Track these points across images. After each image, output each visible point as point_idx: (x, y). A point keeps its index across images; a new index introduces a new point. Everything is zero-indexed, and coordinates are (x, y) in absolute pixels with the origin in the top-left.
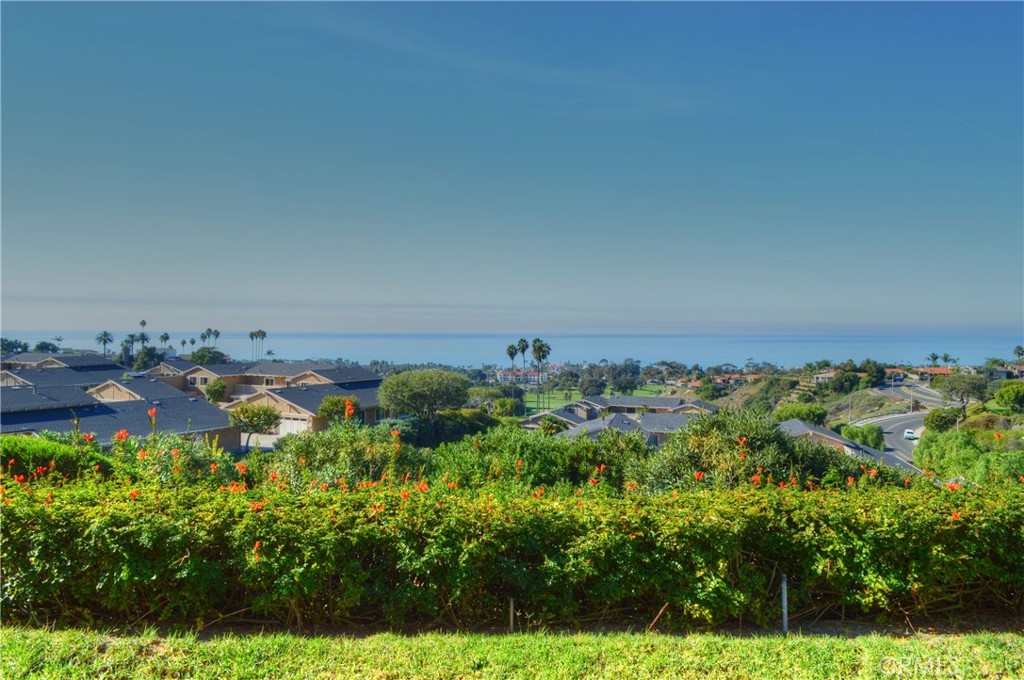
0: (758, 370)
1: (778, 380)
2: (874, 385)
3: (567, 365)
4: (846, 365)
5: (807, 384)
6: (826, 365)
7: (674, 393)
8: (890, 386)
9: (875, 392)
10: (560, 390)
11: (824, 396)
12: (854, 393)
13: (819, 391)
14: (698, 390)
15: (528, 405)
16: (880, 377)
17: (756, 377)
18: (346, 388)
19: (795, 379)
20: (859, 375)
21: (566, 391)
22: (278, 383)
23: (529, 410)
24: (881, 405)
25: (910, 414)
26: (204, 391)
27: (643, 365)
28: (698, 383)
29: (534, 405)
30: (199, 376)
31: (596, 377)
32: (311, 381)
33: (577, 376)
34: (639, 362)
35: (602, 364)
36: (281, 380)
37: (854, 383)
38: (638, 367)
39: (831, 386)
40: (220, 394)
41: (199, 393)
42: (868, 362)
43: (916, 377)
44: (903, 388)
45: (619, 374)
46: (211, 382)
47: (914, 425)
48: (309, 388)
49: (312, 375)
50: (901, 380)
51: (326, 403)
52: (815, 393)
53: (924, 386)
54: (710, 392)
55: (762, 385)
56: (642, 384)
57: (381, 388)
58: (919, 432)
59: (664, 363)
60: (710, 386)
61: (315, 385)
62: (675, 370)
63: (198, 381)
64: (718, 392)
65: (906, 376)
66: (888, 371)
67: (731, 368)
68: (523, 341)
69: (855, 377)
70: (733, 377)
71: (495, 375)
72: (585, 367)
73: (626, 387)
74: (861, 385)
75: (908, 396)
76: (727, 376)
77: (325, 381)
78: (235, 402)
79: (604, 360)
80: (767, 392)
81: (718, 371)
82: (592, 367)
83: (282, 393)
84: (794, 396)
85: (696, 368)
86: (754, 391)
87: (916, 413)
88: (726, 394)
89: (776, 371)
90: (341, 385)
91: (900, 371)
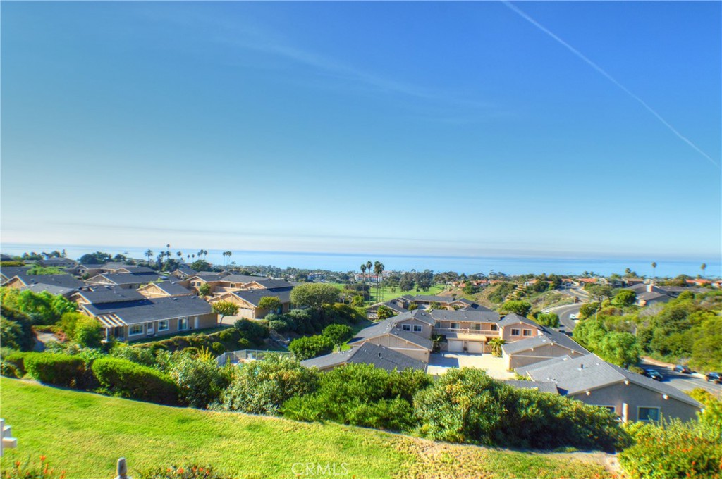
0: (496, 277)
1: (506, 284)
2: (556, 288)
3: (393, 272)
4: (542, 277)
5: (522, 286)
6: (531, 276)
7: (451, 290)
8: (564, 288)
9: (556, 292)
10: (390, 286)
11: (531, 293)
12: (546, 292)
13: (528, 291)
14: (464, 289)
15: (372, 295)
16: (559, 283)
17: (495, 282)
18: (273, 291)
19: (515, 284)
20: (549, 282)
21: (392, 287)
22: (237, 287)
23: (372, 297)
24: (559, 299)
25: (574, 305)
26: (198, 290)
27: (434, 273)
28: (464, 285)
29: (375, 295)
30: (196, 281)
31: (409, 280)
32: (255, 287)
33: (399, 279)
34: (432, 271)
35: (413, 272)
36: (239, 285)
37: (546, 286)
38: (432, 274)
39: (534, 288)
40: (207, 292)
41: (196, 290)
42: (553, 275)
43: (577, 284)
44: (571, 290)
45: (422, 278)
46: (202, 285)
47: (574, 312)
48: (254, 291)
49: (255, 284)
50: (570, 285)
51: (262, 300)
52: (526, 292)
53: (581, 289)
54: (470, 290)
55: (498, 287)
56: (434, 284)
57: (292, 292)
58: (578, 315)
59: (446, 273)
60: (470, 287)
61: (257, 290)
62: (452, 277)
63: (196, 284)
64: (474, 290)
65: (572, 283)
66: (563, 280)
67: (482, 276)
68: (369, 262)
69: (546, 283)
70: (483, 281)
71: (354, 277)
72: (403, 273)
73: (425, 286)
74: (549, 288)
75: (572, 294)
76: (479, 281)
77: (262, 287)
78: (215, 297)
79: (413, 270)
80: (500, 291)
81: (475, 278)
82: (407, 274)
83: (240, 293)
84: (515, 294)
85: (463, 275)
86: (493, 290)
87: (577, 304)
88: (479, 292)
89: (505, 279)
90: (271, 290)
91: (569, 280)
